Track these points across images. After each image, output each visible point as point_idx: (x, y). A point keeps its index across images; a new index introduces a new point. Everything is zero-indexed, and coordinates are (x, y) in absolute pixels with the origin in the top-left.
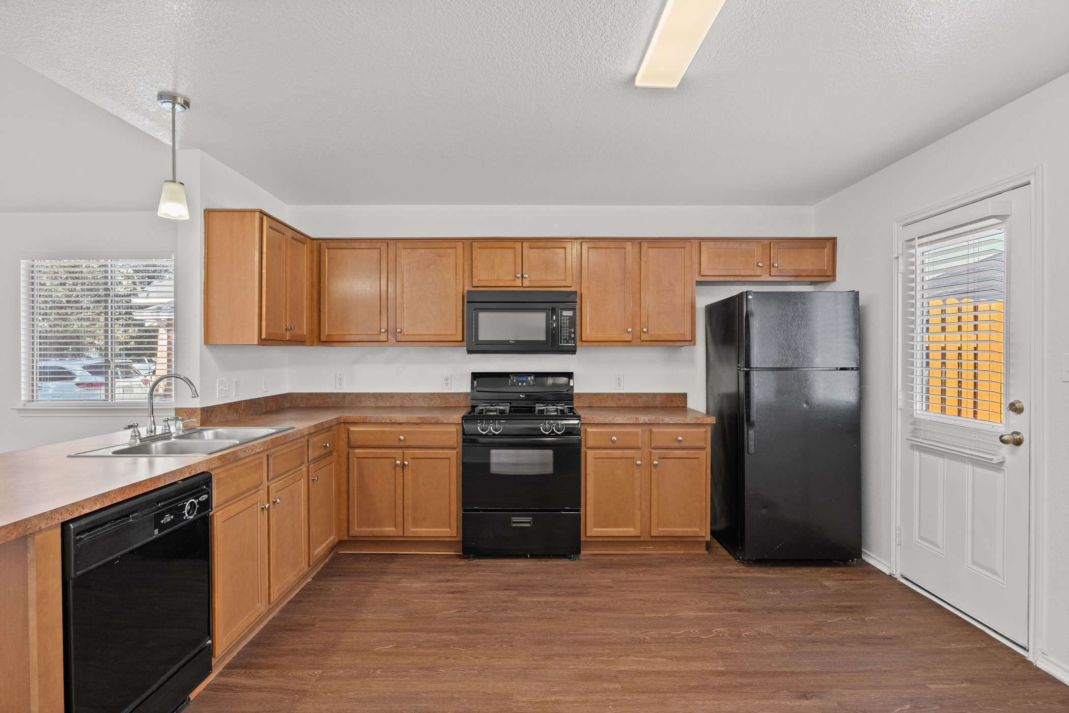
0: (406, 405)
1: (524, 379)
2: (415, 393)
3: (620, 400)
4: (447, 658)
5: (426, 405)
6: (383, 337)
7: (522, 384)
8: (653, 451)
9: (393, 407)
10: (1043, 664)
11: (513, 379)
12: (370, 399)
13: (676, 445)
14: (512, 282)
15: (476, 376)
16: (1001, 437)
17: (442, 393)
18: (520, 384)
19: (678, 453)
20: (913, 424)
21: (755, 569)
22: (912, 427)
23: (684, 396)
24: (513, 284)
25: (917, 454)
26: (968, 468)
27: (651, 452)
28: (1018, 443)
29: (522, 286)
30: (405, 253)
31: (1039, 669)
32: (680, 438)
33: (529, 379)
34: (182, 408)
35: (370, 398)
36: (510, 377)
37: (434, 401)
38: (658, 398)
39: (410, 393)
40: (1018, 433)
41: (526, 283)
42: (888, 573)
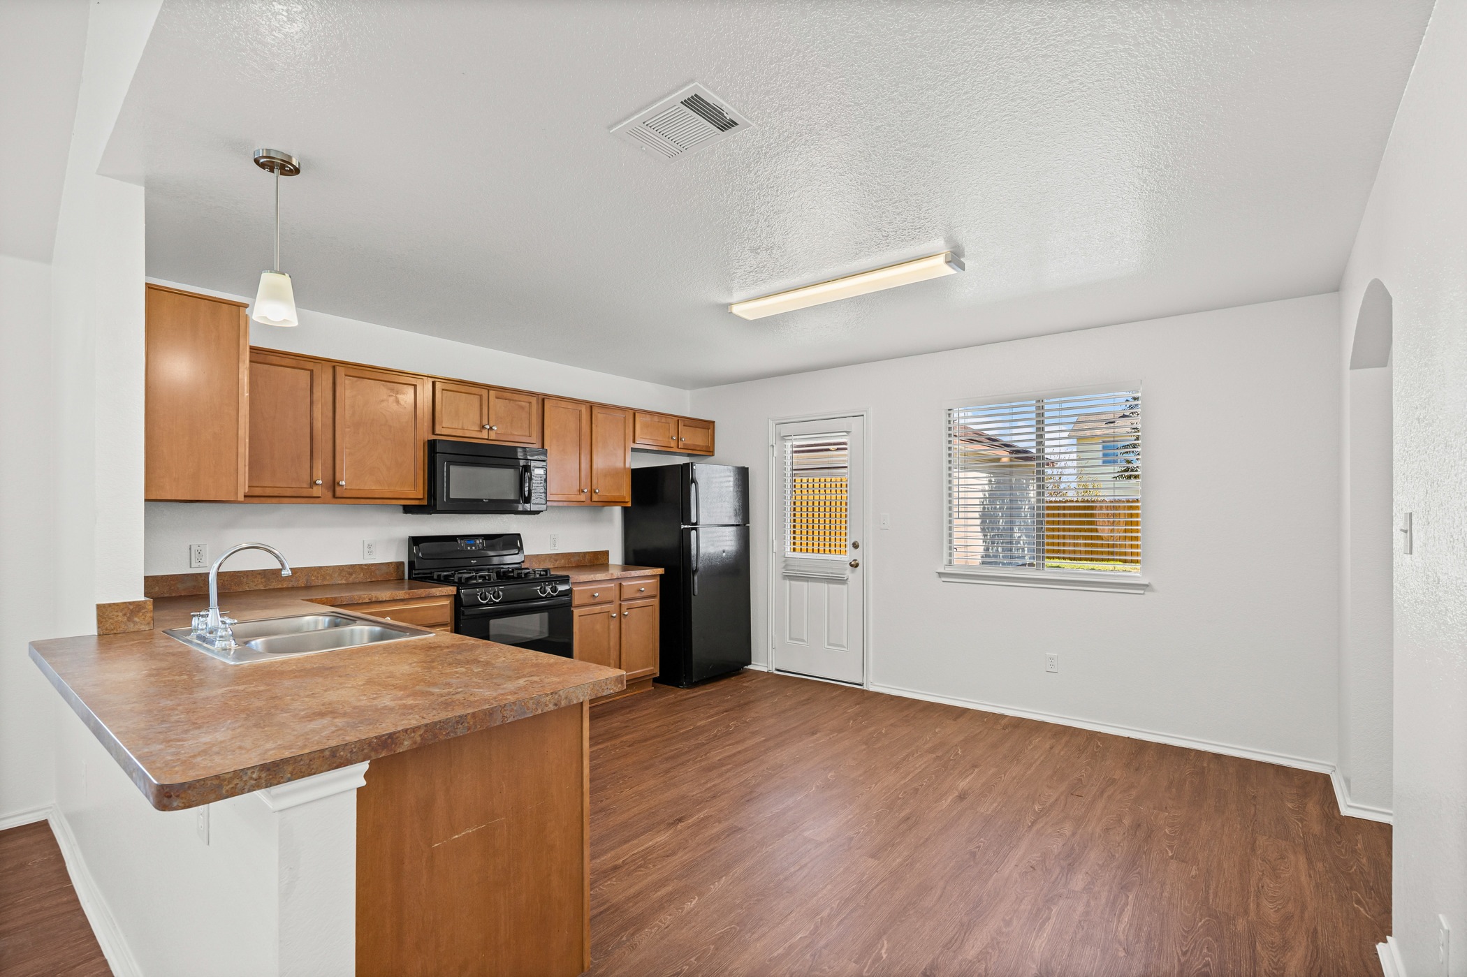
0: (313, 584)
1: (472, 542)
2: (327, 567)
3: (556, 560)
4: (602, 801)
5: (344, 582)
6: (317, 491)
7: (471, 548)
8: (623, 603)
9: (293, 588)
10: (872, 689)
11: (461, 543)
12: (256, 580)
13: (638, 595)
14: (479, 433)
15: (415, 541)
16: (850, 563)
17: (366, 565)
18: (469, 548)
19: (640, 602)
20: (785, 561)
21: (696, 689)
22: (784, 565)
23: (607, 553)
24: (479, 435)
25: (788, 582)
26: (825, 586)
27: (620, 604)
28: (857, 565)
29: (488, 439)
30: (347, 382)
31: (871, 692)
32: (643, 589)
33: (478, 542)
34: (114, 604)
35: (256, 577)
36: (457, 541)
37: (354, 576)
38: (587, 556)
39: (321, 567)
40: (856, 560)
41: (493, 436)
42: (766, 671)
